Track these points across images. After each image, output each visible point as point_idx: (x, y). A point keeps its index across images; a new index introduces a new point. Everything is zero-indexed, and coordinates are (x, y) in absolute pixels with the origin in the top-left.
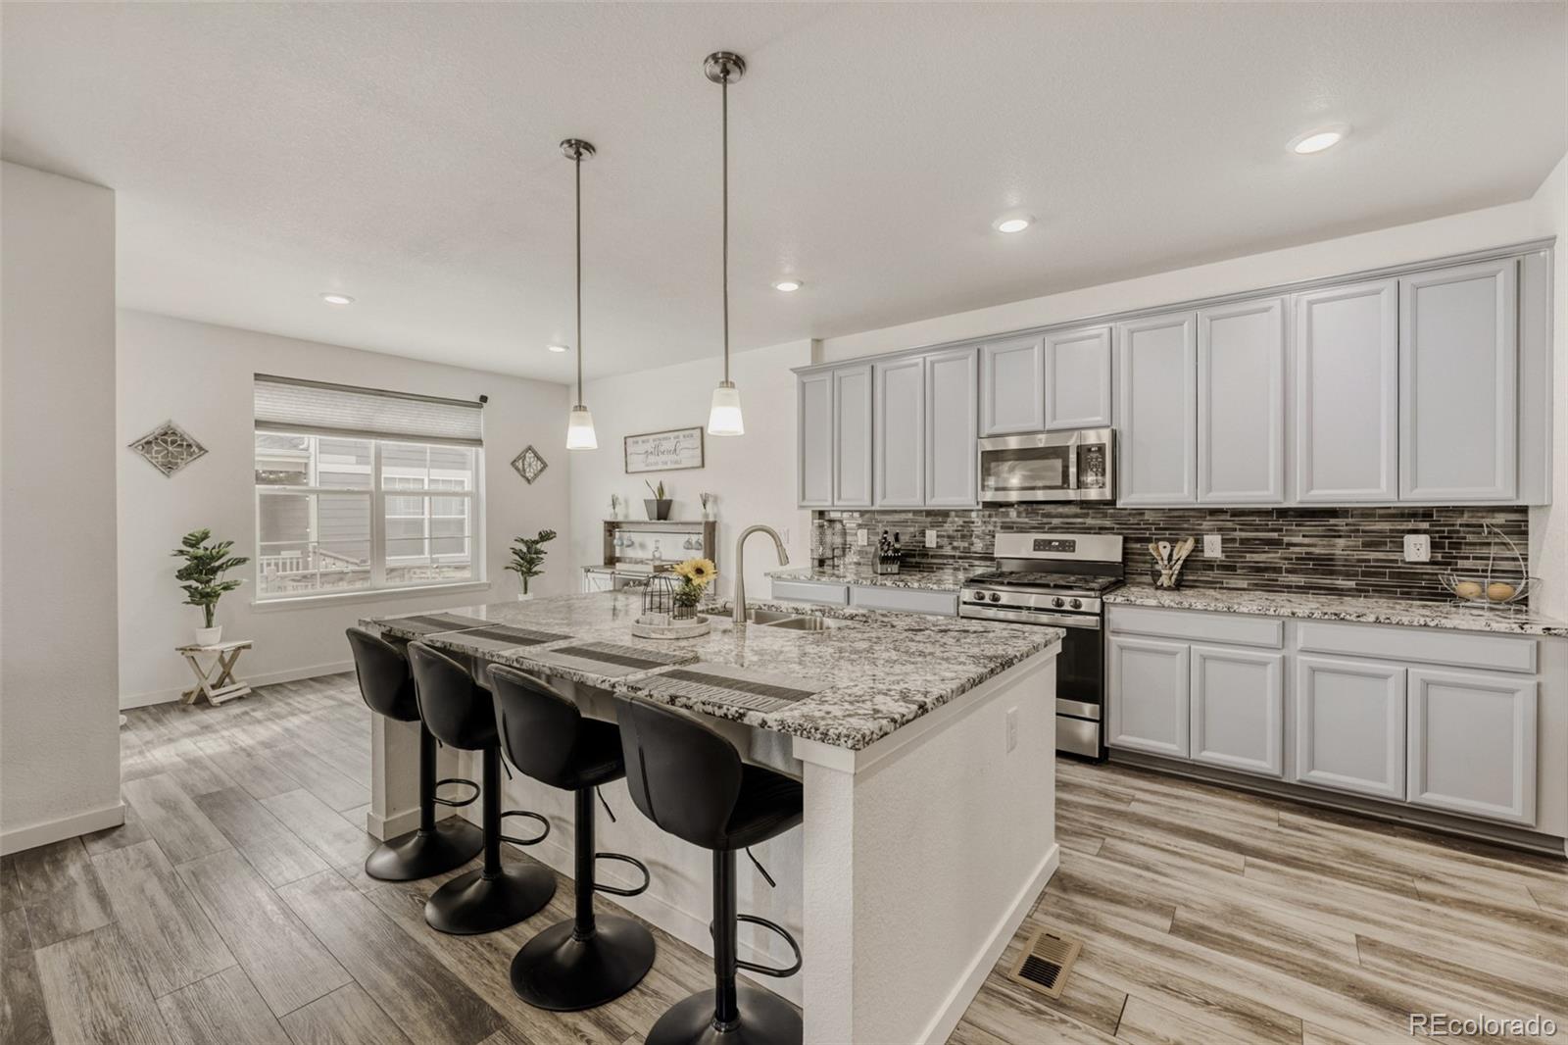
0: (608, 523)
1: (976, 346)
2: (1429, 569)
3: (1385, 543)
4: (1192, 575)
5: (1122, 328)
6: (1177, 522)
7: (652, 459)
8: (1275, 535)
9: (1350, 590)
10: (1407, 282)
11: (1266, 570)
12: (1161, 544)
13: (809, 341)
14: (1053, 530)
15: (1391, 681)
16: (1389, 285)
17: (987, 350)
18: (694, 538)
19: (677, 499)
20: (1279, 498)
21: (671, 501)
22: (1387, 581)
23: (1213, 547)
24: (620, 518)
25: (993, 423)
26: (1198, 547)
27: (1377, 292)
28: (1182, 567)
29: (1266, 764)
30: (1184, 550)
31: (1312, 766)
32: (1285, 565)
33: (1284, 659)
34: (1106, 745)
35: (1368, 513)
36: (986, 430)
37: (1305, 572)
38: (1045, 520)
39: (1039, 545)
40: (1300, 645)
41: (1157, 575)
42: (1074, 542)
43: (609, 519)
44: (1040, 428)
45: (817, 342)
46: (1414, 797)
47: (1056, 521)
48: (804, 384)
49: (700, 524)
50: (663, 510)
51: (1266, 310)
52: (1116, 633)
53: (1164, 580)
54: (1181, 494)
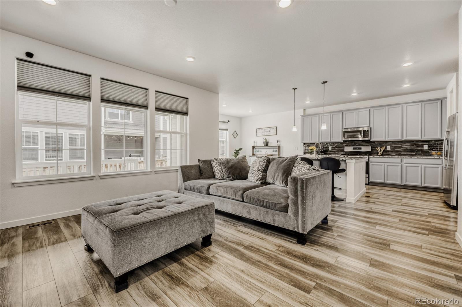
0: (253, 147)
1: (342, 112)
2: (428, 151)
3: (420, 147)
4: (385, 153)
5: (372, 109)
6: (382, 144)
7: (263, 133)
8: (400, 146)
9: (414, 155)
10: (423, 103)
11: (399, 152)
12: (379, 148)
13: (303, 110)
14: (356, 146)
15: (419, 167)
16: (420, 103)
17: (344, 113)
18: (275, 149)
19: (270, 141)
20: (401, 139)
21: (268, 142)
22: (420, 153)
23: (389, 148)
24: (255, 146)
25: (345, 126)
26: (386, 148)
27: (418, 105)
28: (383, 152)
29: (398, 182)
30: (383, 149)
31: (406, 182)
32: (402, 151)
33: (401, 165)
34: (369, 182)
35: (417, 141)
36: (344, 127)
37: (406, 152)
38: (355, 144)
39: (354, 149)
40: (404, 162)
41: (378, 153)
42: (361, 148)
43: (253, 146)
44: (355, 127)
45: (304, 110)
46: (423, 185)
47: (357, 144)
48: (303, 119)
49: (277, 146)
50: (267, 144)
51: (399, 107)
52: (371, 162)
53: (379, 154)
54: (383, 138)
